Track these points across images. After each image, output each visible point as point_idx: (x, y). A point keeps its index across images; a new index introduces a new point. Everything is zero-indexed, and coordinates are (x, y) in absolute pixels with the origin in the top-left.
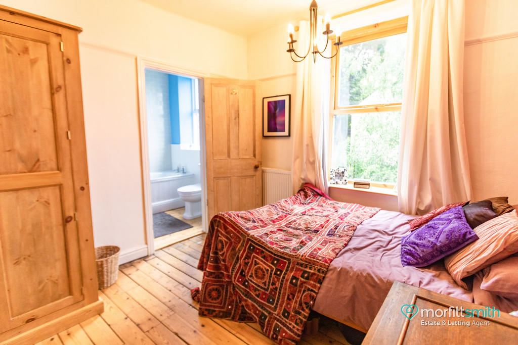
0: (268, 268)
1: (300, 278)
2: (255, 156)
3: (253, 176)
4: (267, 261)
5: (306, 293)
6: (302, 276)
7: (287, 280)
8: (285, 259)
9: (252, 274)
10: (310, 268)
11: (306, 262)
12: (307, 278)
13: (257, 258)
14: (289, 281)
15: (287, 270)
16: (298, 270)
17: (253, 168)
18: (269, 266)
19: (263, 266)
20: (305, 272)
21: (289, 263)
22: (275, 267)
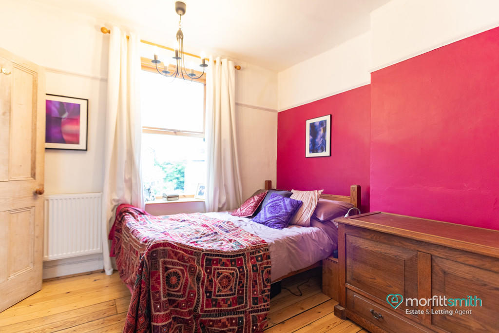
0: (232, 271)
1: (258, 263)
2: (34, 175)
3: (31, 207)
4: (227, 266)
5: (264, 272)
6: (258, 261)
7: (250, 271)
8: (240, 255)
9: (219, 287)
10: (259, 252)
11: (254, 249)
12: (262, 260)
13: (218, 269)
14: (252, 271)
15: (245, 264)
16: (252, 258)
17: (32, 195)
18: (232, 269)
19: (226, 272)
20: (257, 257)
21: (245, 257)
22: (236, 267)
